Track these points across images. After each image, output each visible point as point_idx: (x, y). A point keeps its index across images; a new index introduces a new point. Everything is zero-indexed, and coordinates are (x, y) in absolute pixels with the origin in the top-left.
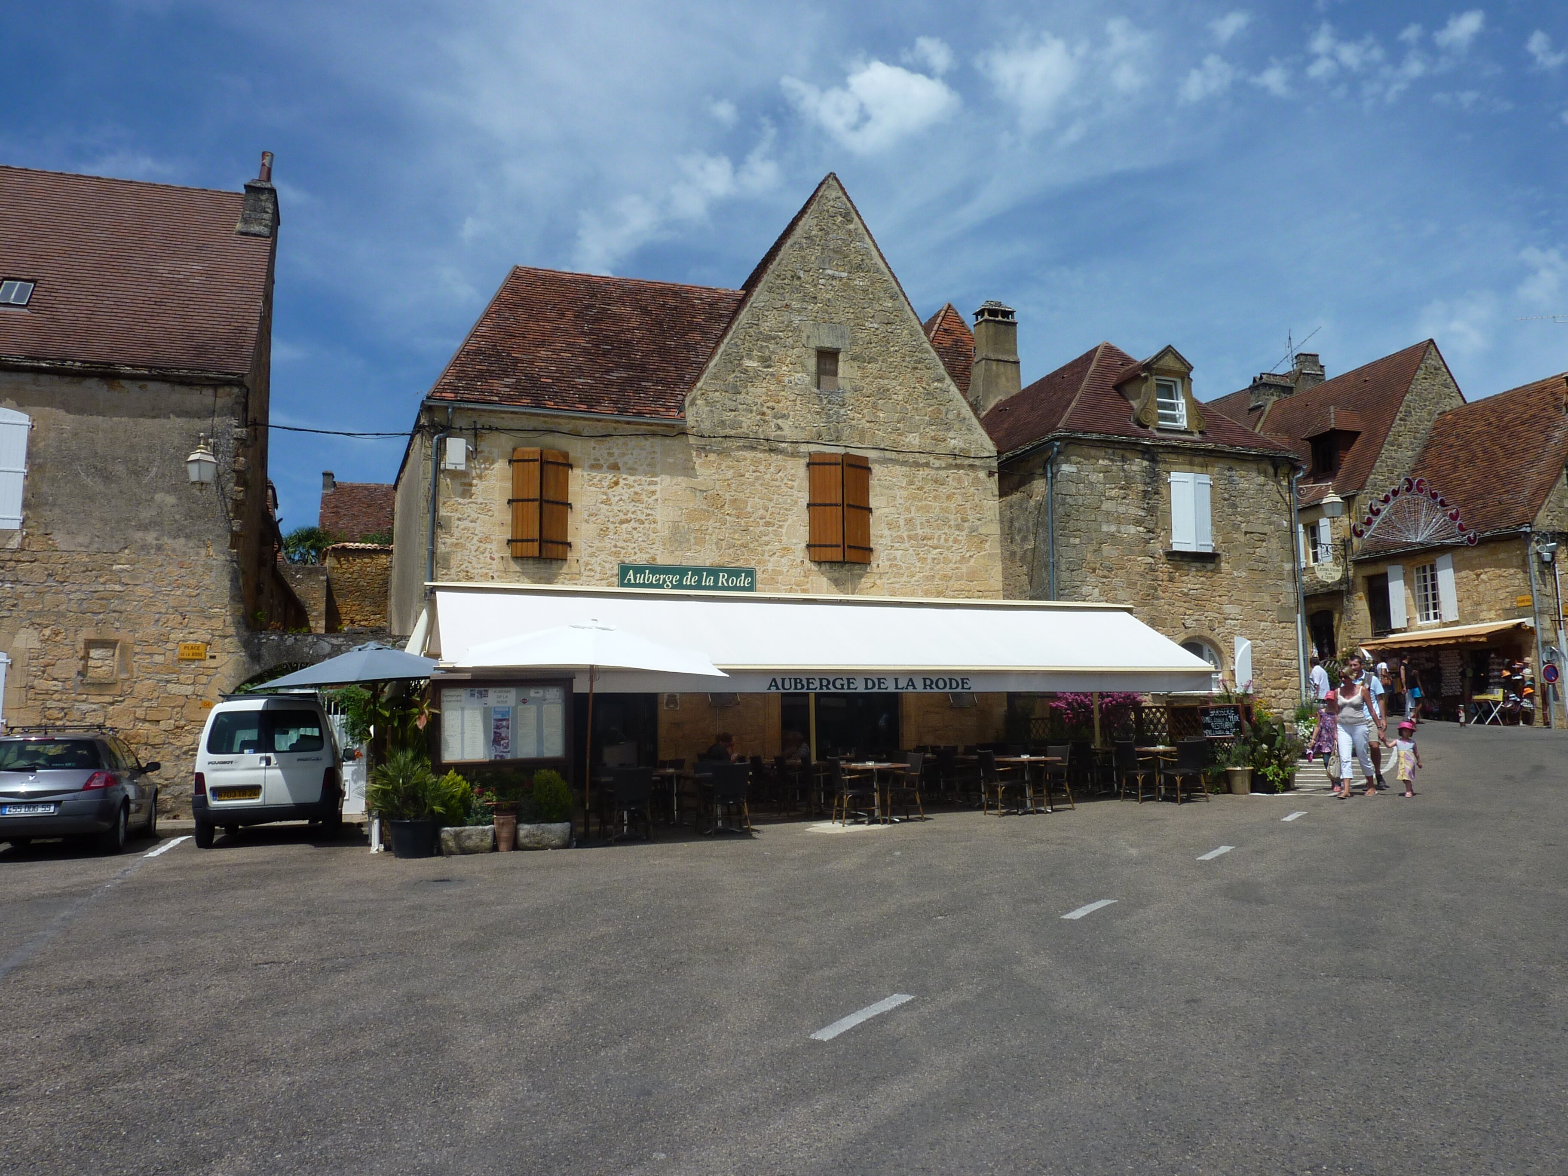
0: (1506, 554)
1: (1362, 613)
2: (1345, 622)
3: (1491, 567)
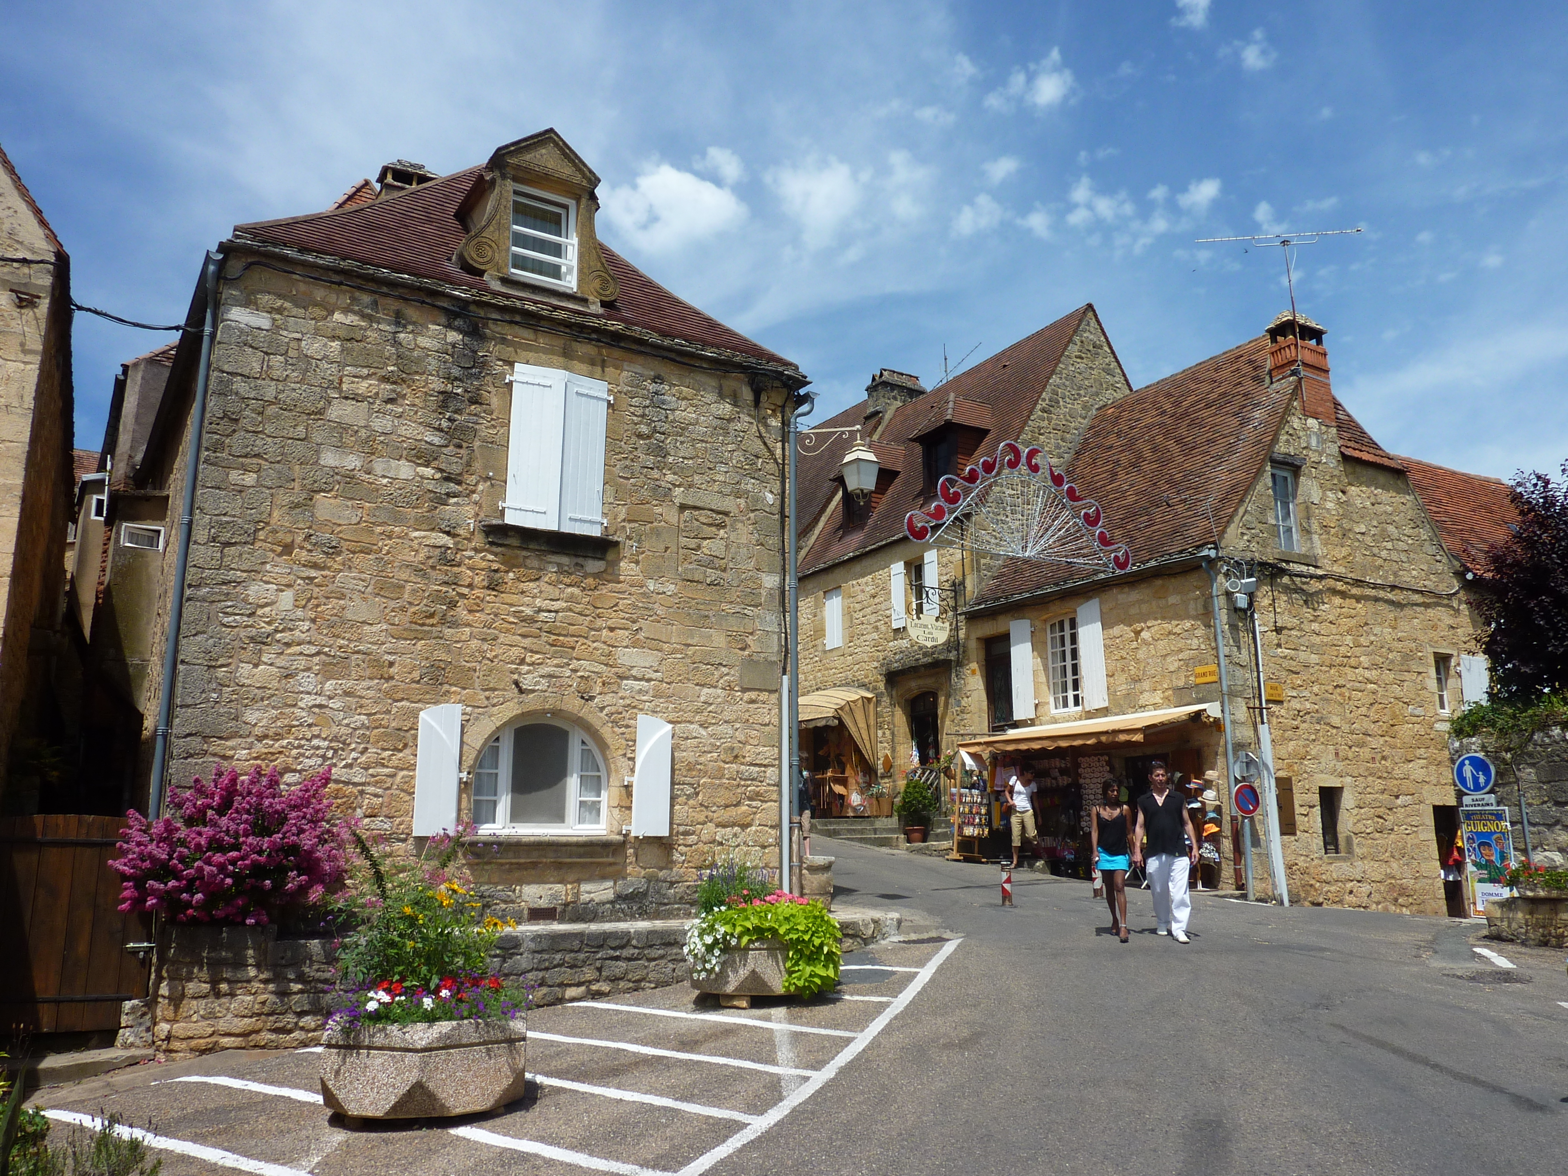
0: (1178, 598)
1: (975, 695)
2: (953, 709)
3: (1156, 619)
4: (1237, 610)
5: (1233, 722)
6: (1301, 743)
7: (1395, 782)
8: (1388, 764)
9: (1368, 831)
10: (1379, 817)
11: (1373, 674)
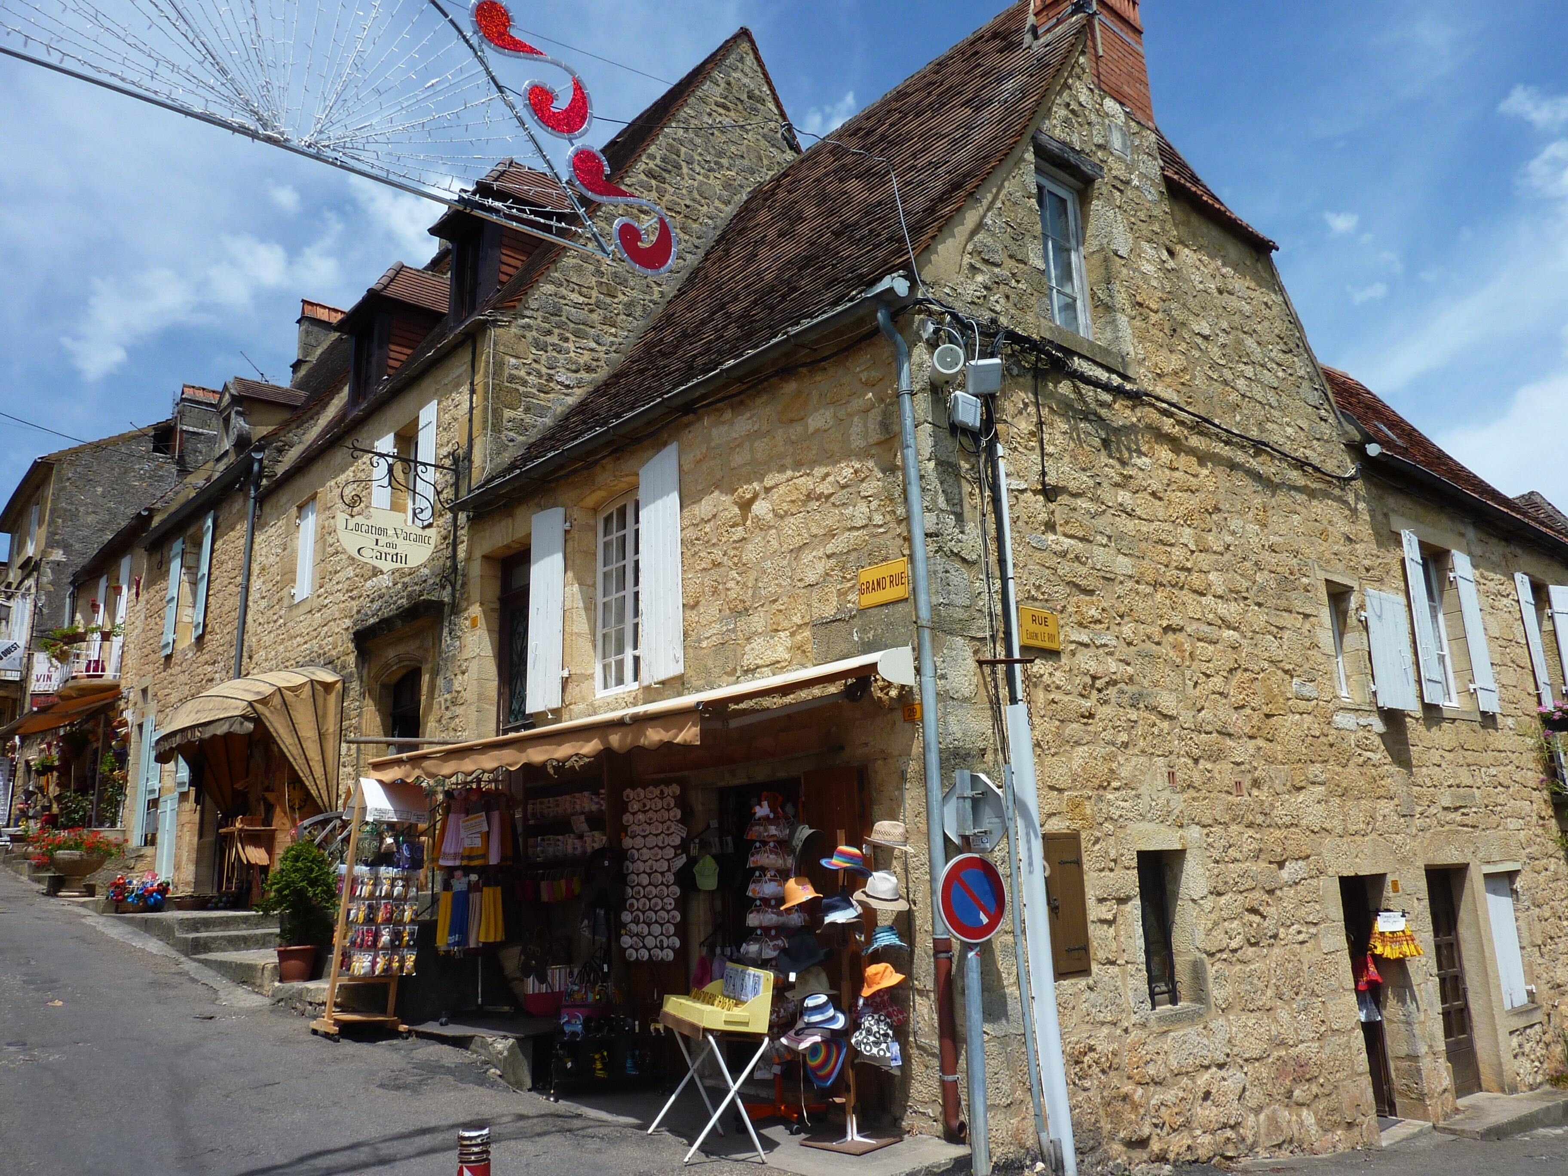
0: (829, 413)
1: (474, 666)
2: (442, 698)
3: (782, 469)
4: (956, 429)
5: (943, 697)
6: (1100, 750)
7: (1277, 833)
8: (1263, 794)
9: (1234, 945)
10: (1253, 911)
11: (1230, 610)
